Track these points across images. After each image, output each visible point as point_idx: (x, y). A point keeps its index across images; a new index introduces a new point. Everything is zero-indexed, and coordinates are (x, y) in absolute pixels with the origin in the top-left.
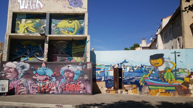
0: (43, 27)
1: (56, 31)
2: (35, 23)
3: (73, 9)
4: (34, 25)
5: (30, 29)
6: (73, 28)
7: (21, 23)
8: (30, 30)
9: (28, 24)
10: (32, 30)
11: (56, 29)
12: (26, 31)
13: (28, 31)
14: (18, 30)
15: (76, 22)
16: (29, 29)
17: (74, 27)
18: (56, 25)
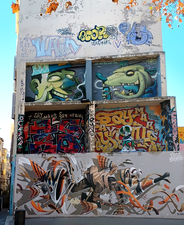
0: (80, 87)
1: (104, 93)
2: (65, 80)
3: (134, 49)
4: (64, 83)
5: (57, 92)
6: (136, 85)
7: (40, 82)
8: (58, 94)
9: (53, 83)
10: (61, 93)
11: (104, 88)
12: (50, 97)
13: (54, 96)
14: (37, 95)
15: (141, 73)
16: (55, 93)
17: (137, 83)
18: (104, 82)
